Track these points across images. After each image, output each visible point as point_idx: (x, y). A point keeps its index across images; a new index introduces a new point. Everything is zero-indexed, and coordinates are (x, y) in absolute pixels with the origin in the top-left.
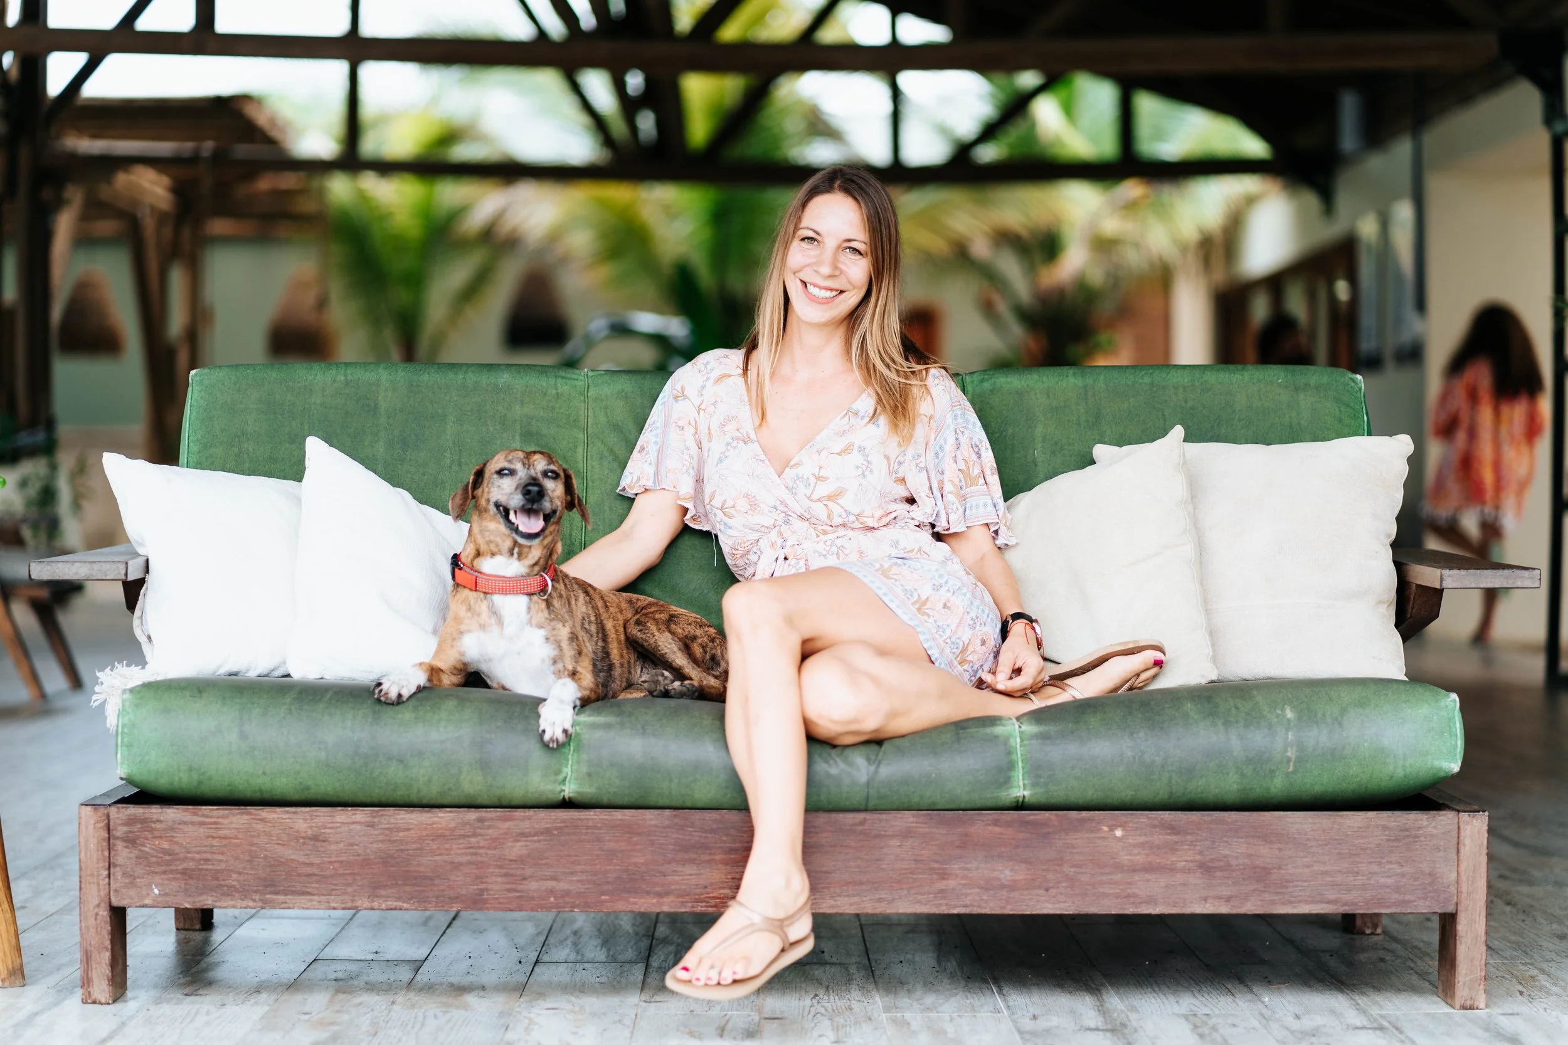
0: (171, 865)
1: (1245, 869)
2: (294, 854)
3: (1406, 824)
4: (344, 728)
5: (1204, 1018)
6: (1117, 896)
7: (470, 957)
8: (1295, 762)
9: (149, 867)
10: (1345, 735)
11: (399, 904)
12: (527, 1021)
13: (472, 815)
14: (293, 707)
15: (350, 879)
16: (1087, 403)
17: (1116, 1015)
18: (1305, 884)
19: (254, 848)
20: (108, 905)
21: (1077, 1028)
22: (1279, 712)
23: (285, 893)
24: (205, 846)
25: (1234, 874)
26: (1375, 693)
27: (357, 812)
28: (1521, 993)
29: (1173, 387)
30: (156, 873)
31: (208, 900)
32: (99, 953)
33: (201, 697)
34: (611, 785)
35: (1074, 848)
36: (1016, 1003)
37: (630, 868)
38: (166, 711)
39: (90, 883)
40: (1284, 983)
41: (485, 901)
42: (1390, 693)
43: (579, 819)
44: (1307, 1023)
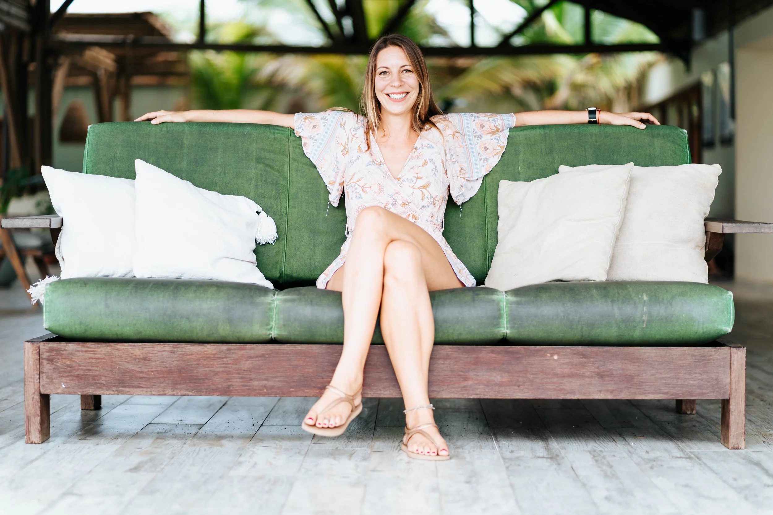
0: (71, 373)
1: (620, 376)
2: (134, 367)
3: (704, 353)
4: (158, 302)
5: (599, 453)
6: (555, 390)
7: (228, 423)
8: (647, 323)
9: (60, 373)
10: (673, 310)
11: (187, 393)
12: (251, 452)
13: (224, 347)
14: (132, 291)
15: (162, 380)
16: (545, 143)
17: (554, 451)
18: (652, 384)
19: (113, 364)
20: (39, 393)
21: (533, 457)
22: (640, 296)
23: (129, 387)
24: (88, 363)
25: (615, 379)
26: (690, 289)
27: (166, 346)
28: (764, 442)
29: (590, 135)
30: (63, 377)
31: (90, 390)
32: (34, 418)
33: (86, 287)
34: (294, 331)
35: (532, 365)
36: (504, 445)
37: (305, 374)
38: (68, 294)
39: (30, 382)
40: (643, 437)
41: (231, 391)
42: (698, 290)
43: (279, 349)
44: (652, 455)
